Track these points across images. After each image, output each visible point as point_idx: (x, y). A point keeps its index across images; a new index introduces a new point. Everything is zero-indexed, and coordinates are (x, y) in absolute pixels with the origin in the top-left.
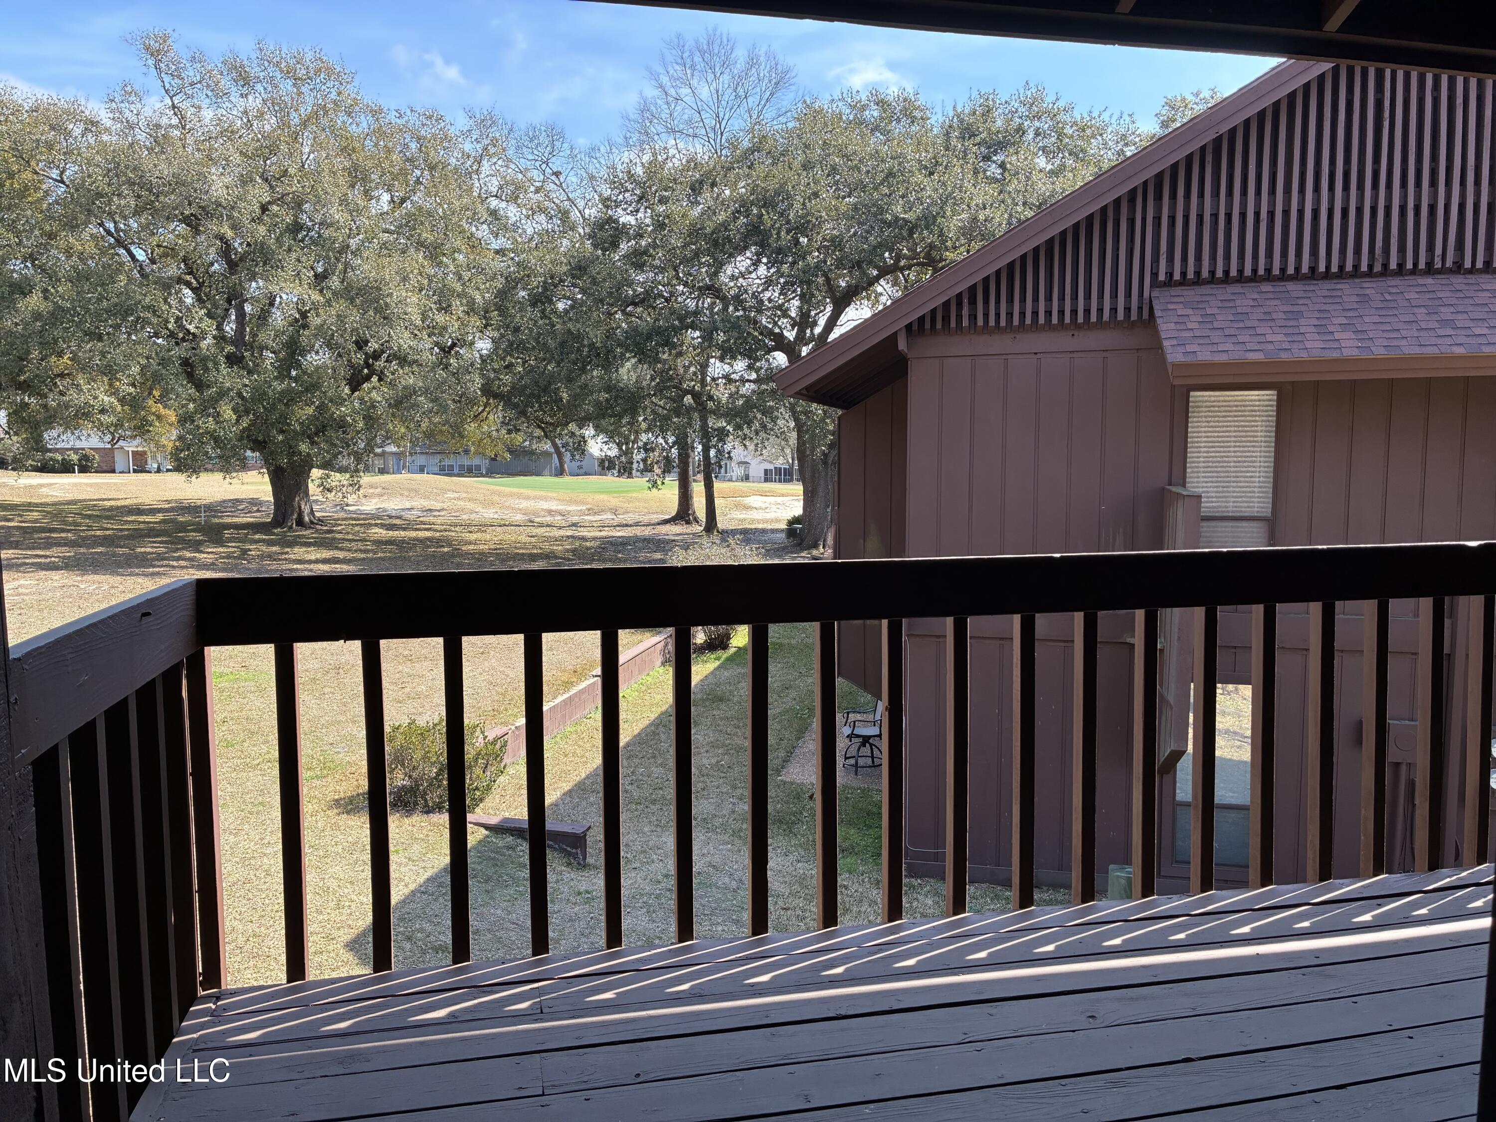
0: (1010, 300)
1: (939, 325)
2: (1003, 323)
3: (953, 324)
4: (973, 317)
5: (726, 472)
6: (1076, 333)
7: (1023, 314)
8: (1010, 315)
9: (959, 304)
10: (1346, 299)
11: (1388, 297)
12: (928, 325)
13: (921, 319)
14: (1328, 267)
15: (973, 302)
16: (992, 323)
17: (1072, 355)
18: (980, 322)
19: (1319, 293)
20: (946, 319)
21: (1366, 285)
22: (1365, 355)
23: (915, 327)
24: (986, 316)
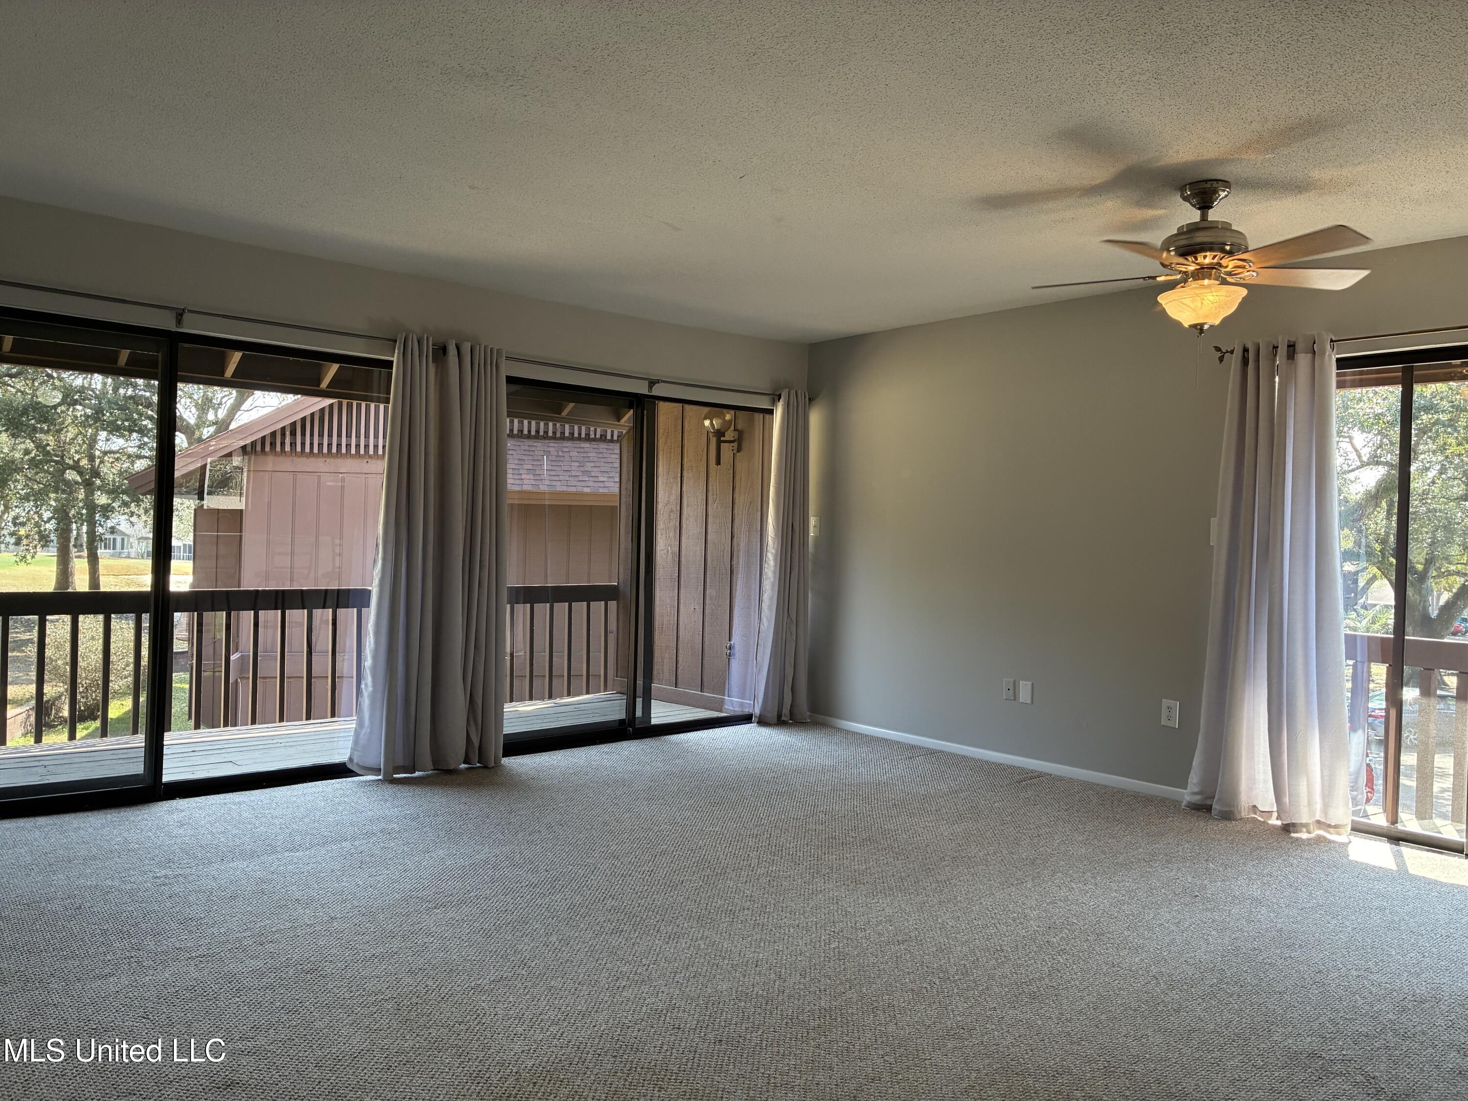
0: (321, 435)
1: (268, 448)
2: (316, 450)
3: (278, 448)
4: (293, 444)
5: (123, 548)
6: (369, 461)
7: (330, 445)
8: (320, 445)
9: (283, 435)
10: (536, 453)
11: (561, 454)
12: (259, 448)
13: (253, 444)
14: (529, 431)
15: (293, 433)
16: (307, 450)
17: (367, 476)
18: (299, 449)
19: (523, 448)
20: (273, 445)
21: (552, 445)
22: (535, 490)
23: (249, 449)
24: (303, 444)
